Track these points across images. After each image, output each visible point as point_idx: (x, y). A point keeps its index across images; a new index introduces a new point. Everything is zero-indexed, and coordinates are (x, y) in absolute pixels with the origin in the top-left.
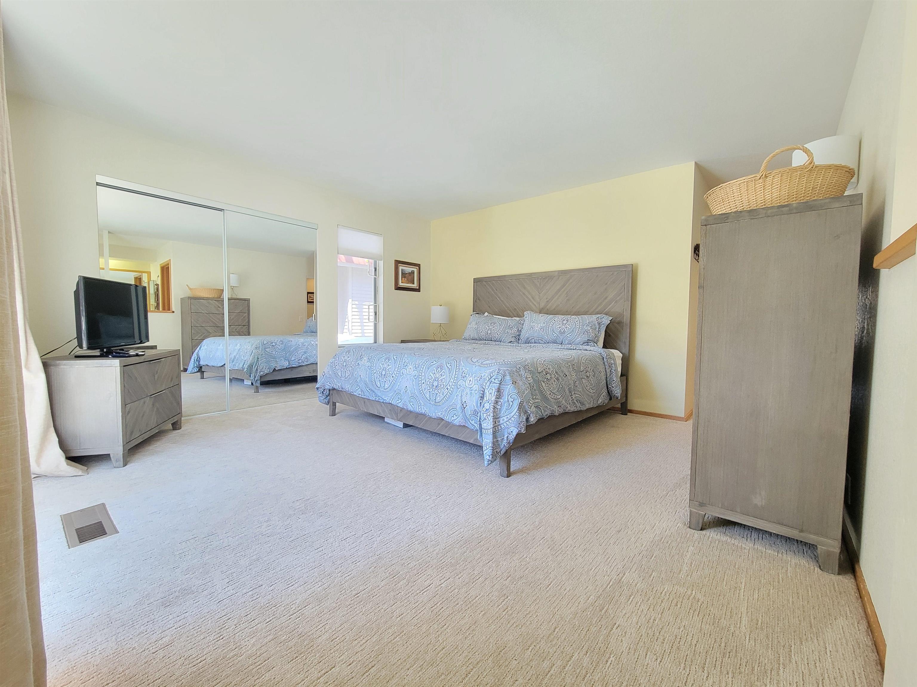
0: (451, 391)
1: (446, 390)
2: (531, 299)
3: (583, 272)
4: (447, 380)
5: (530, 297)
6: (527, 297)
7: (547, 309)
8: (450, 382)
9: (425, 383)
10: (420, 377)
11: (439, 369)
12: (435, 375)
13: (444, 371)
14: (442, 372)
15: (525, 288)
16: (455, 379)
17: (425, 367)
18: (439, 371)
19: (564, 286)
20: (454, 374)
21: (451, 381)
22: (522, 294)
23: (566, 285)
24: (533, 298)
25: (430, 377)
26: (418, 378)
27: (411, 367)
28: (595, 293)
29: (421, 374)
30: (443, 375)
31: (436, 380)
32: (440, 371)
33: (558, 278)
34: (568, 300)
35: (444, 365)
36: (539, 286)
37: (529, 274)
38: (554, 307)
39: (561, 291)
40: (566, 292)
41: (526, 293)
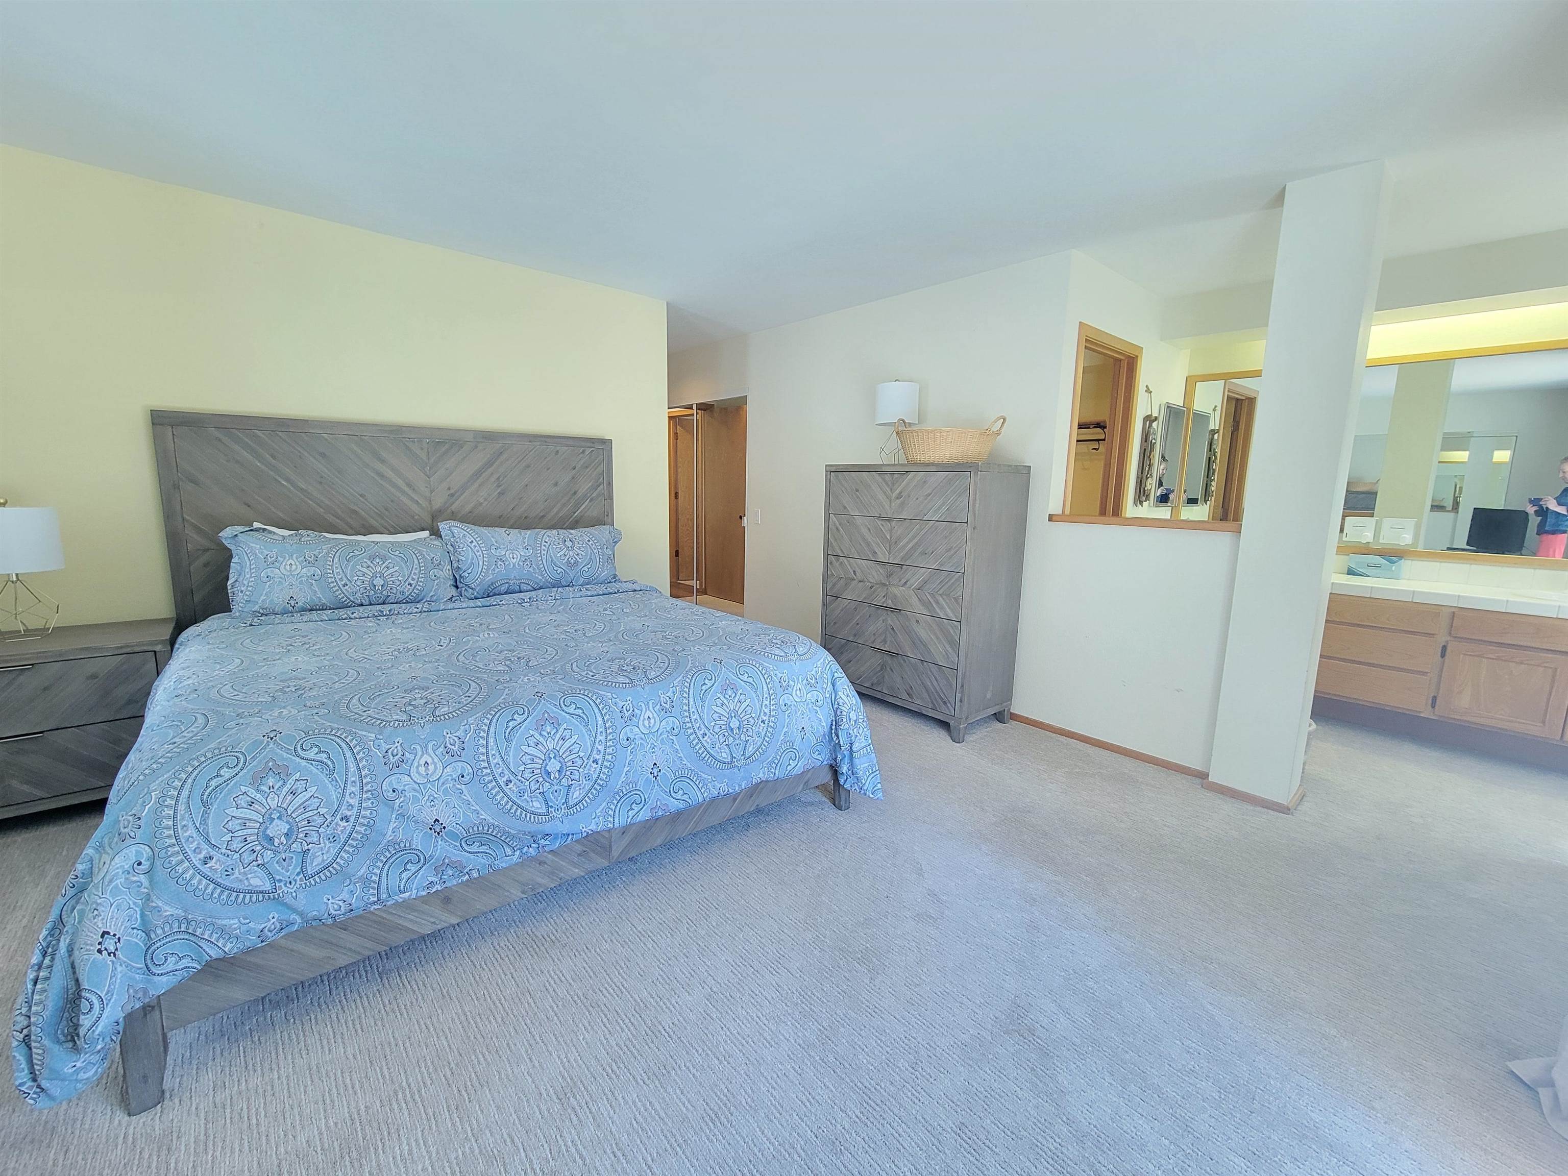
0: (772, 722)
1: (762, 725)
2: (406, 489)
3: (530, 442)
4: (755, 706)
5: (400, 483)
6: (395, 485)
7: (453, 513)
8: (763, 708)
9: (708, 734)
10: (689, 725)
11: (730, 692)
12: (724, 706)
13: (740, 691)
14: (739, 694)
15: (383, 461)
16: (772, 697)
17: (691, 700)
18: (730, 696)
19: (489, 464)
20: (766, 689)
21: (764, 704)
22: (372, 474)
23: (494, 463)
24: (409, 485)
25: (716, 716)
26: (682, 731)
27: (648, 714)
28: (556, 484)
29: (688, 720)
30: (743, 700)
31: (733, 715)
32: (734, 695)
33: (476, 447)
34: (501, 494)
35: (733, 679)
36: (425, 458)
37: (395, 428)
38: (468, 508)
39: (484, 475)
40: (495, 476)
41: (389, 474)
